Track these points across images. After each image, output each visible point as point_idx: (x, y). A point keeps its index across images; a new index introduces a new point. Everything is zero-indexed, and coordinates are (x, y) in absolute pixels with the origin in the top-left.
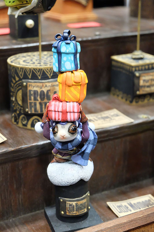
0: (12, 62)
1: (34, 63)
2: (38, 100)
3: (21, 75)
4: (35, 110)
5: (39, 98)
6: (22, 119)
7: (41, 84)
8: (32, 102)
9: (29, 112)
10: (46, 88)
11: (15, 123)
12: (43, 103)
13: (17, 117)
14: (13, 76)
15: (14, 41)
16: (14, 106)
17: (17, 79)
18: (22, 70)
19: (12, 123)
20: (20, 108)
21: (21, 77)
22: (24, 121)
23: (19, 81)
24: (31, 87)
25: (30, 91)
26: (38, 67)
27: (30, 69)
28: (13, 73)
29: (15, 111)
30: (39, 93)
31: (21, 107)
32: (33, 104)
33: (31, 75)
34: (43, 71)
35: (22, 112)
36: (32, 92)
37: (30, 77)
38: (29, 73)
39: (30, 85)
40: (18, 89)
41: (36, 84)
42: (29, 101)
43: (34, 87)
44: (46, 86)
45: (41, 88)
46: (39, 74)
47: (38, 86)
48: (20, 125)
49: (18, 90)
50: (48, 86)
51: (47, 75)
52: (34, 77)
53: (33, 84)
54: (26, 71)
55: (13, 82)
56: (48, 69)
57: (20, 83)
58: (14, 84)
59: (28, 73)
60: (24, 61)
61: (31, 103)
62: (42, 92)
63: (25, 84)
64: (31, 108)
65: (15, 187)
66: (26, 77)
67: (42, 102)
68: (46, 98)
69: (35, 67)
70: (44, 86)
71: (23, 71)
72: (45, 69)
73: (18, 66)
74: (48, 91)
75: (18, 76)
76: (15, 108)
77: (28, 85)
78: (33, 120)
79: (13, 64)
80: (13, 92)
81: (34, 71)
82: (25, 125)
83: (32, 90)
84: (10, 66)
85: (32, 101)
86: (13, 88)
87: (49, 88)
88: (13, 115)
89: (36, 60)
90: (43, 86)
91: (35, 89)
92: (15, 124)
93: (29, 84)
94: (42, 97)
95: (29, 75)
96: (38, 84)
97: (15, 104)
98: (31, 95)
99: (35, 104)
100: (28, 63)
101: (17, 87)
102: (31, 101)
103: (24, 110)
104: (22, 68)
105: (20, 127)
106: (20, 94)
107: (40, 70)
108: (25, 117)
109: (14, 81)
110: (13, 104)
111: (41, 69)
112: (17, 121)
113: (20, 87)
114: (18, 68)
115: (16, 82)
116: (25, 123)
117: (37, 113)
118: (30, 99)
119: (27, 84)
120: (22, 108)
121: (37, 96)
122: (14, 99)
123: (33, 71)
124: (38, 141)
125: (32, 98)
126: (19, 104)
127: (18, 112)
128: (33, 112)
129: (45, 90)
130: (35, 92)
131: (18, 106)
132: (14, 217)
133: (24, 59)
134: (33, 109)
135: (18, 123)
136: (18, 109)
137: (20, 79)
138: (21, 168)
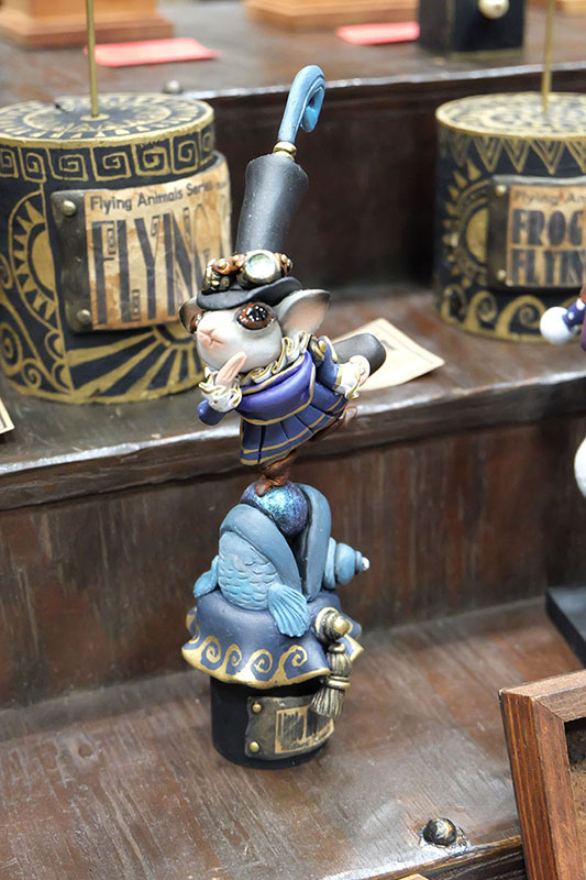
0: (454, 119)
1: (529, 124)
2: (540, 244)
3: (490, 161)
4: (530, 275)
5: (544, 238)
6: (480, 307)
7: (555, 192)
8: (521, 251)
9: (509, 283)
10: (572, 203)
11: (452, 320)
12: (557, 253)
13: (463, 301)
14: (460, 164)
15: (439, 61)
16: (453, 264)
17: (474, 173)
18: (493, 144)
19: (442, 320)
20: (475, 268)
21: (490, 168)
22: (485, 313)
23: (479, 180)
24: (520, 199)
25: (518, 212)
26: (547, 134)
27: (523, 142)
28: (460, 156)
29: (458, 280)
30: (547, 219)
31: (481, 265)
32: (523, 257)
33: (522, 161)
34: (566, 149)
35: (483, 282)
36: (524, 218)
37: (519, 168)
38: (517, 153)
39: (518, 194)
40: (472, 207)
41: (538, 189)
42: (511, 246)
43: (531, 200)
44: (572, 198)
45: (556, 204)
46: (550, 156)
47: (544, 198)
48: (471, 324)
49: (475, 211)
50: (576, 198)
51: (575, 162)
52: (535, 167)
53: (530, 191)
54: (506, 148)
55: (456, 185)
56: (579, 144)
57: (485, 187)
58: (462, 191)
59: (513, 153)
60: (495, 118)
61: (516, 253)
62: (559, 217)
63: (501, 189)
64: (515, 270)
65: (461, 515)
66: (505, 167)
67: (554, 249)
68: (567, 235)
69: (541, 136)
70: (566, 196)
71: (499, 148)
72: (571, 144)
73: (480, 130)
74: (577, 215)
75: (480, 165)
76: (456, 271)
77: (512, 195)
78: (518, 310)
79: (462, 125)
80: (454, 218)
81: (535, 148)
82: (490, 326)
83: (523, 211)
84: (452, 131)
85: (523, 246)
86: (454, 203)
87: (578, 206)
88: (448, 292)
89: (534, 116)
90: (561, 196)
91: (536, 206)
92: (452, 325)
93: (516, 188)
94: (557, 232)
95: (518, 160)
96: (546, 191)
97: (458, 256)
98: (518, 225)
99: (531, 256)
100: (511, 123)
101: (473, 201)
102: (517, 247)
103: (491, 276)
104: (494, 139)
105: (469, 333)
106: (480, 224)
107: (555, 145)
108: (492, 298)
109: (461, 181)
110: (451, 258)
111: (559, 143)
112: (462, 311)
113: (483, 201)
114: (480, 137)
115: (470, 183)
116: (487, 317)
117: (533, 285)
118: (516, 240)
119: (508, 190)
120: (483, 270)
121: (537, 229)
122: (454, 241)
123: (531, 148)
124: (539, 372)
125: (524, 234)
126: (473, 258)
127: (467, 283)
128: (522, 282)
129: (567, 210)
130: (536, 217)
131: (469, 264)
132: (450, 614)
133: (491, 113)
134: (522, 272)
135: (462, 319)
136: (467, 273)
137: (486, 175)
138: (483, 455)
